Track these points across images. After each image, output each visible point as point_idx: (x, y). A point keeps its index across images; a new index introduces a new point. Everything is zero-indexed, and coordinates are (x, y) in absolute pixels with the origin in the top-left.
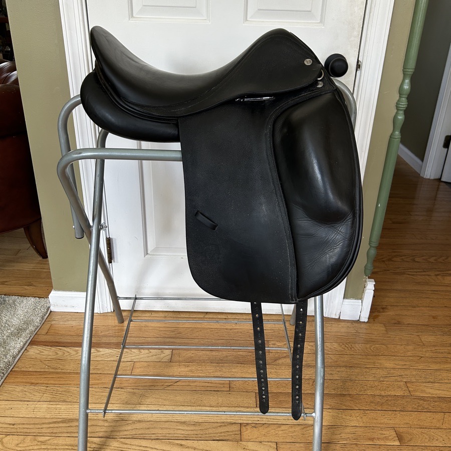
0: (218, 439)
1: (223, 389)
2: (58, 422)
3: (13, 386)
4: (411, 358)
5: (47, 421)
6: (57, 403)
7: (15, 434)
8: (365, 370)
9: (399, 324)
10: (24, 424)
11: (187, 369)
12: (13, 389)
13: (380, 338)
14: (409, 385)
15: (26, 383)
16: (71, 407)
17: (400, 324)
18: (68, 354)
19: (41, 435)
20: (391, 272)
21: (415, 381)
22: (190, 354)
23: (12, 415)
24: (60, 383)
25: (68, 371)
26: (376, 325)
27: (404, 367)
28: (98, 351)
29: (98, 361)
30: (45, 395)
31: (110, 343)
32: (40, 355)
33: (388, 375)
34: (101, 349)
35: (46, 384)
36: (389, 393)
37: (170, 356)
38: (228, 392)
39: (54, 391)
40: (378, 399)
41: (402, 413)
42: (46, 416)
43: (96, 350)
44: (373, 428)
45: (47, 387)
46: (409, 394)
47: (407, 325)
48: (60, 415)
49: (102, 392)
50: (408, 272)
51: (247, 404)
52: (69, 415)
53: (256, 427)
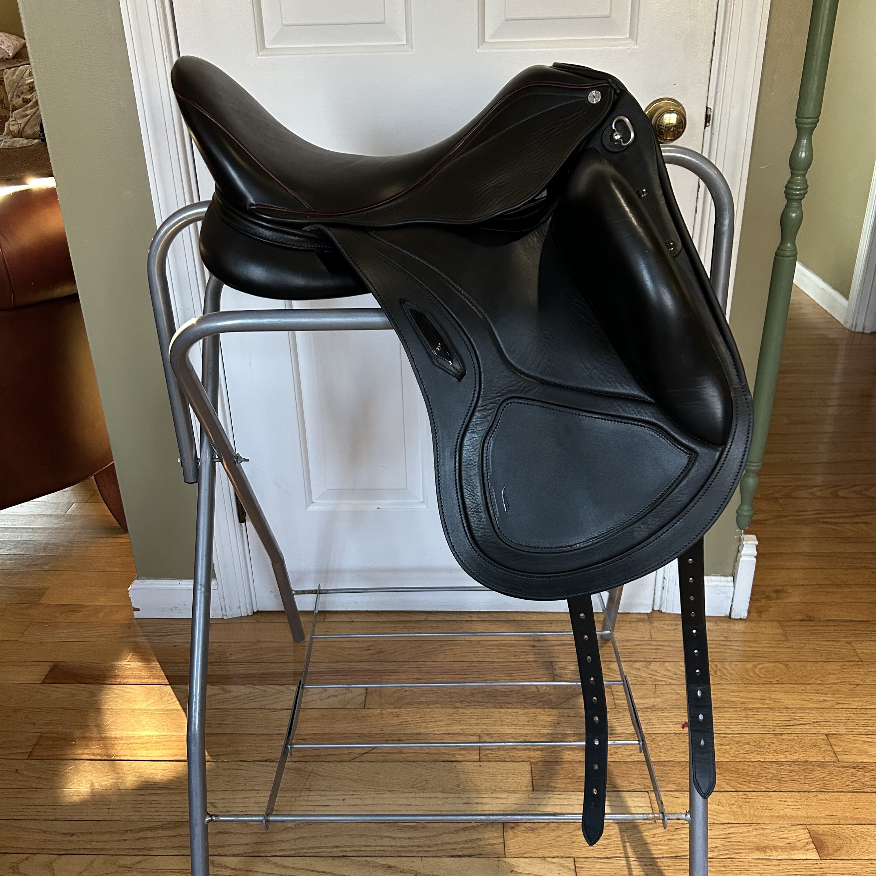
0: (460, 853)
1: (467, 758)
2: (156, 828)
4: (837, 687)
5: (133, 826)
6: (153, 792)
7: (75, 852)
8: (744, 713)
9: (809, 620)
10: (91, 833)
11: (395, 721)
13: (771, 650)
14: (832, 741)
16: (179, 798)
17: (812, 621)
19: (122, 853)
20: (791, 520)
21: (844, 731)
23: (67, 818)
26: (763, 624)
27: (824, 705)
28: (226, 691)
31: (249, 674)
33: (792, 723)
34: (231, 688)
36: (795, 758)
37: (362, 698)
38: (476, 763)
40: (772, 770)
41: (821, 796)
42: (132, 817)
43: (223, 689)
44: (764, 827)
46: (834, 759)
47: (825, 623)
48: (159, 813)
49: (235, 769)
50: (825, 518)
51: (514, 784)
52: (175, 814)
53: (533, 830)
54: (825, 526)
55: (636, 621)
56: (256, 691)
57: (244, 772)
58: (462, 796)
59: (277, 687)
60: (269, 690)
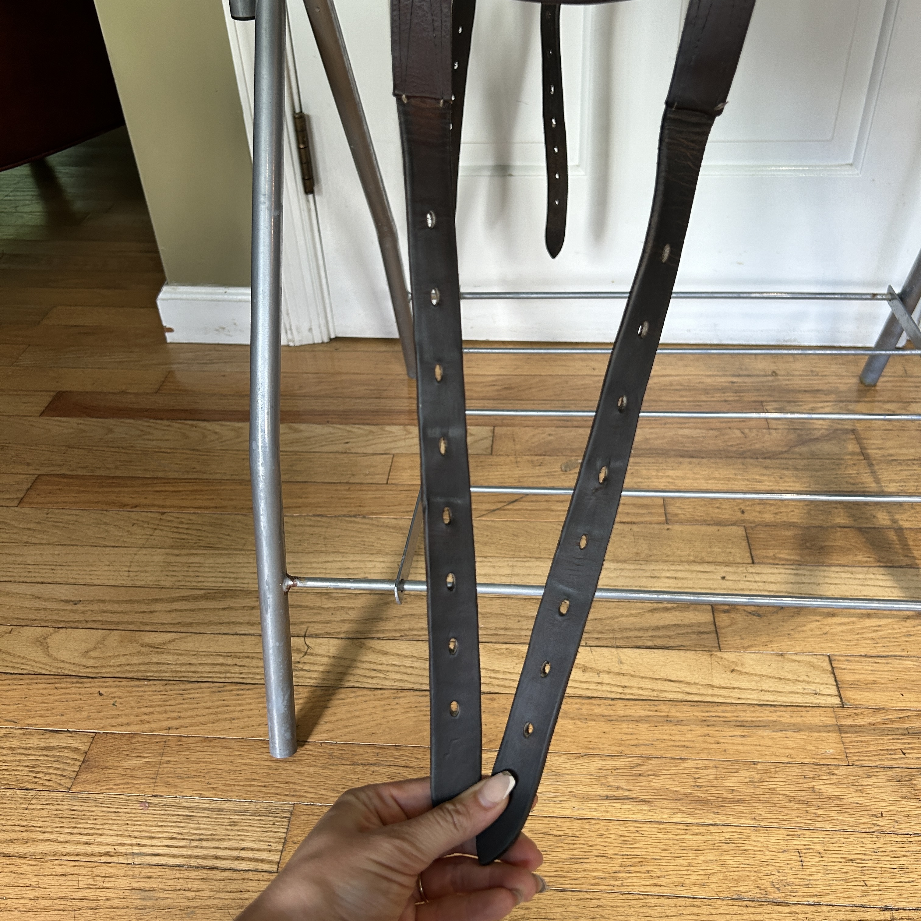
0: (650, 644)
1: (648, 519)
2: (196, 598)
3: (73, 512)
5: (163, 594)
6: (192, 551)
7: (80, 625)
10: (103, 601)
11: (537, 471)
12: (74, 518)
15: (107, 503)
16: (229, 560)
18: (217, 437)
19: (148, 628)
22: (543, 436)
23: (73, 581)
24: (196, 505)
25: (218, 477)
28: (295, 431)
29: (296, 453)
30: (158, 532)
31: (328, 411)
32: (144, 440)
34: (303, 427)
35: (159, 506)
37: (488, 443)
38: (661, 526)
39: (182, 523)
42: (162, 583)
43: (290, 428)
45: (163, 513)
48: (200, 579)
49: (310, 526)
51: (723, 554)
52: (225, 580)
53: (759, 616)
56: (336, 431)
57: (324, 530)
58: (643, 567)
59: (367, 427)
60: (356, 430)
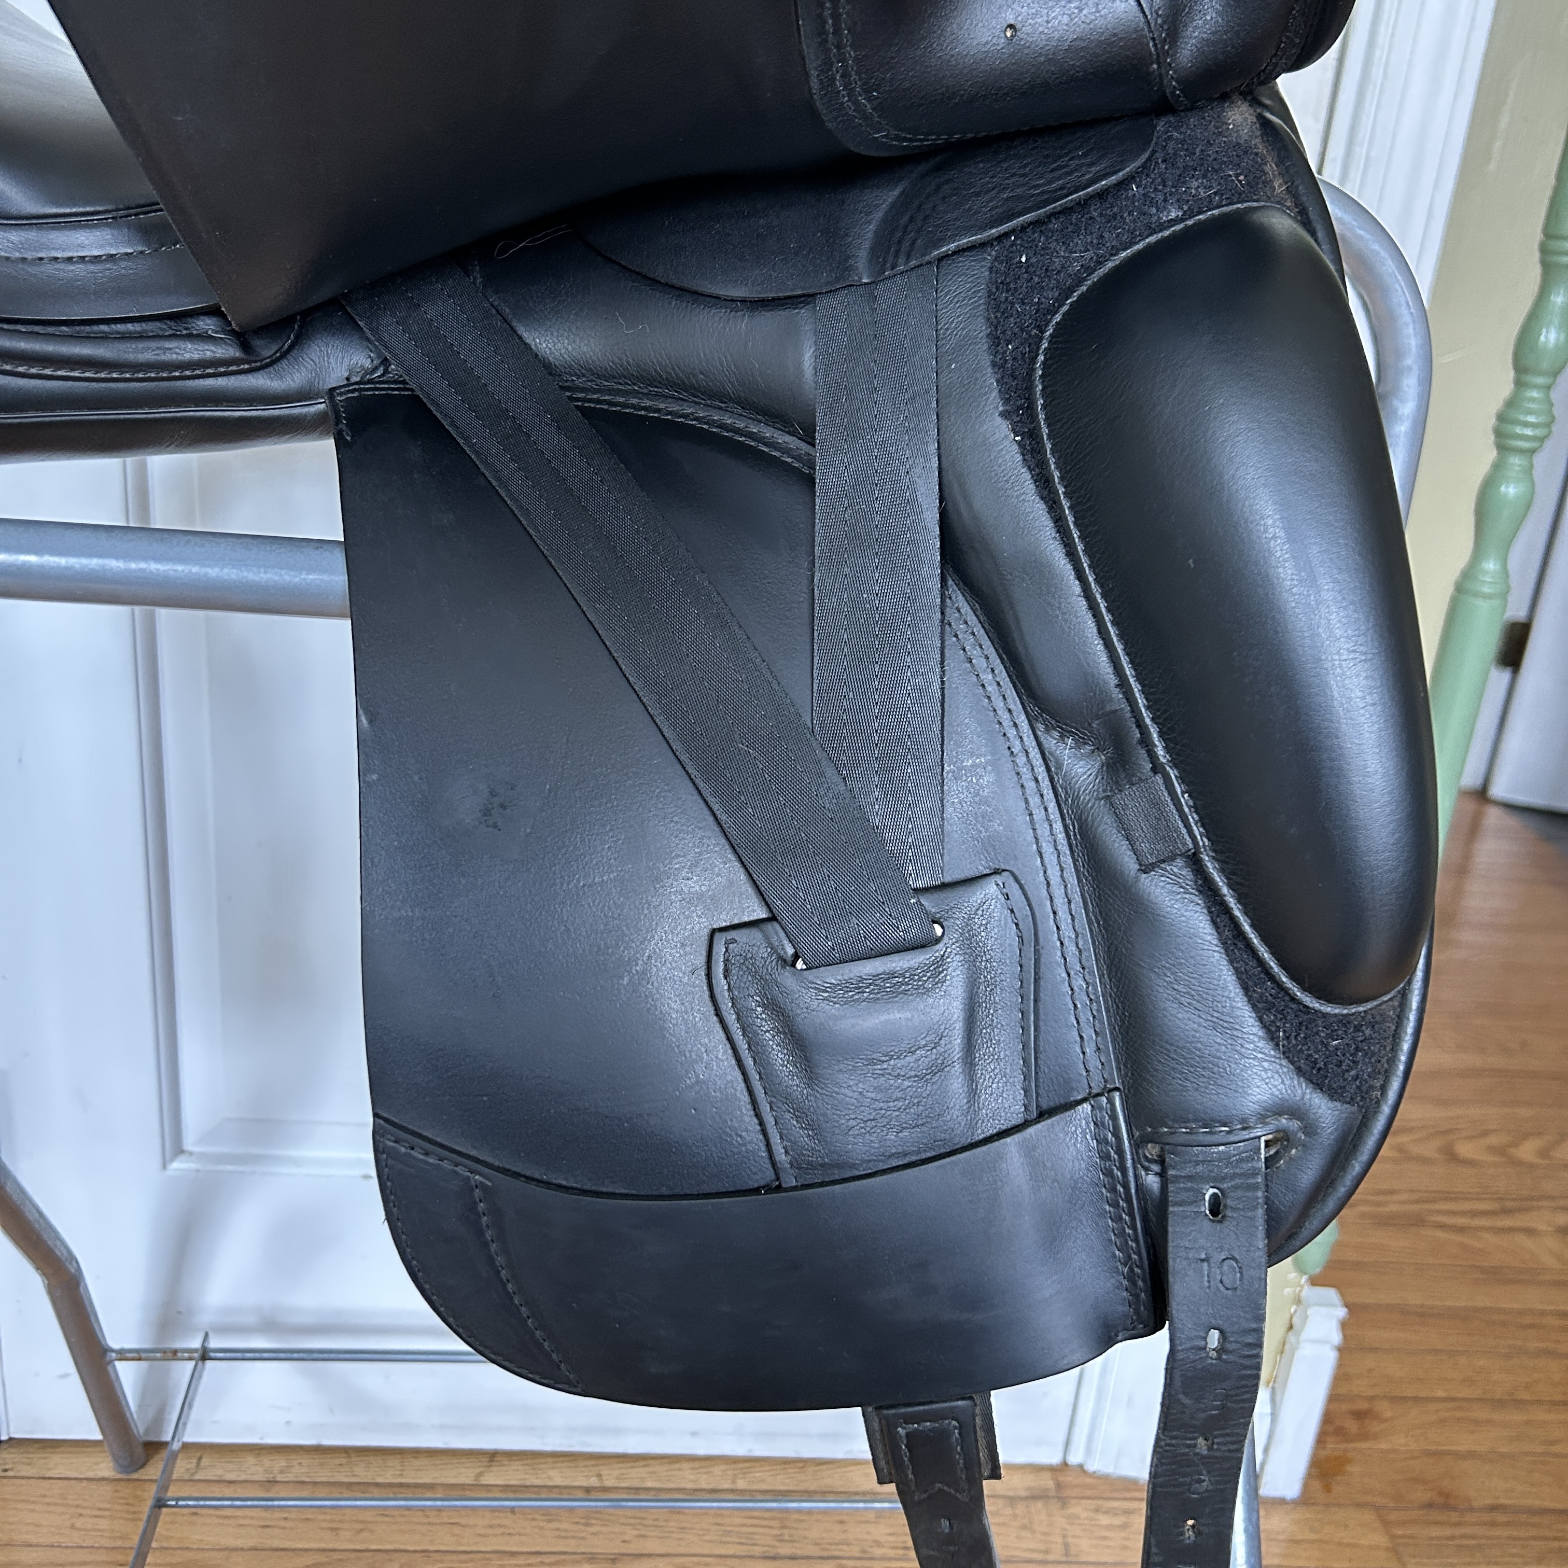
9: (1446, 1507)
26: (1338, 1516)
47: (1485, 1517)
50: (1440, 1212)
54: (1441, 1234)
55: (1026, 1498)
